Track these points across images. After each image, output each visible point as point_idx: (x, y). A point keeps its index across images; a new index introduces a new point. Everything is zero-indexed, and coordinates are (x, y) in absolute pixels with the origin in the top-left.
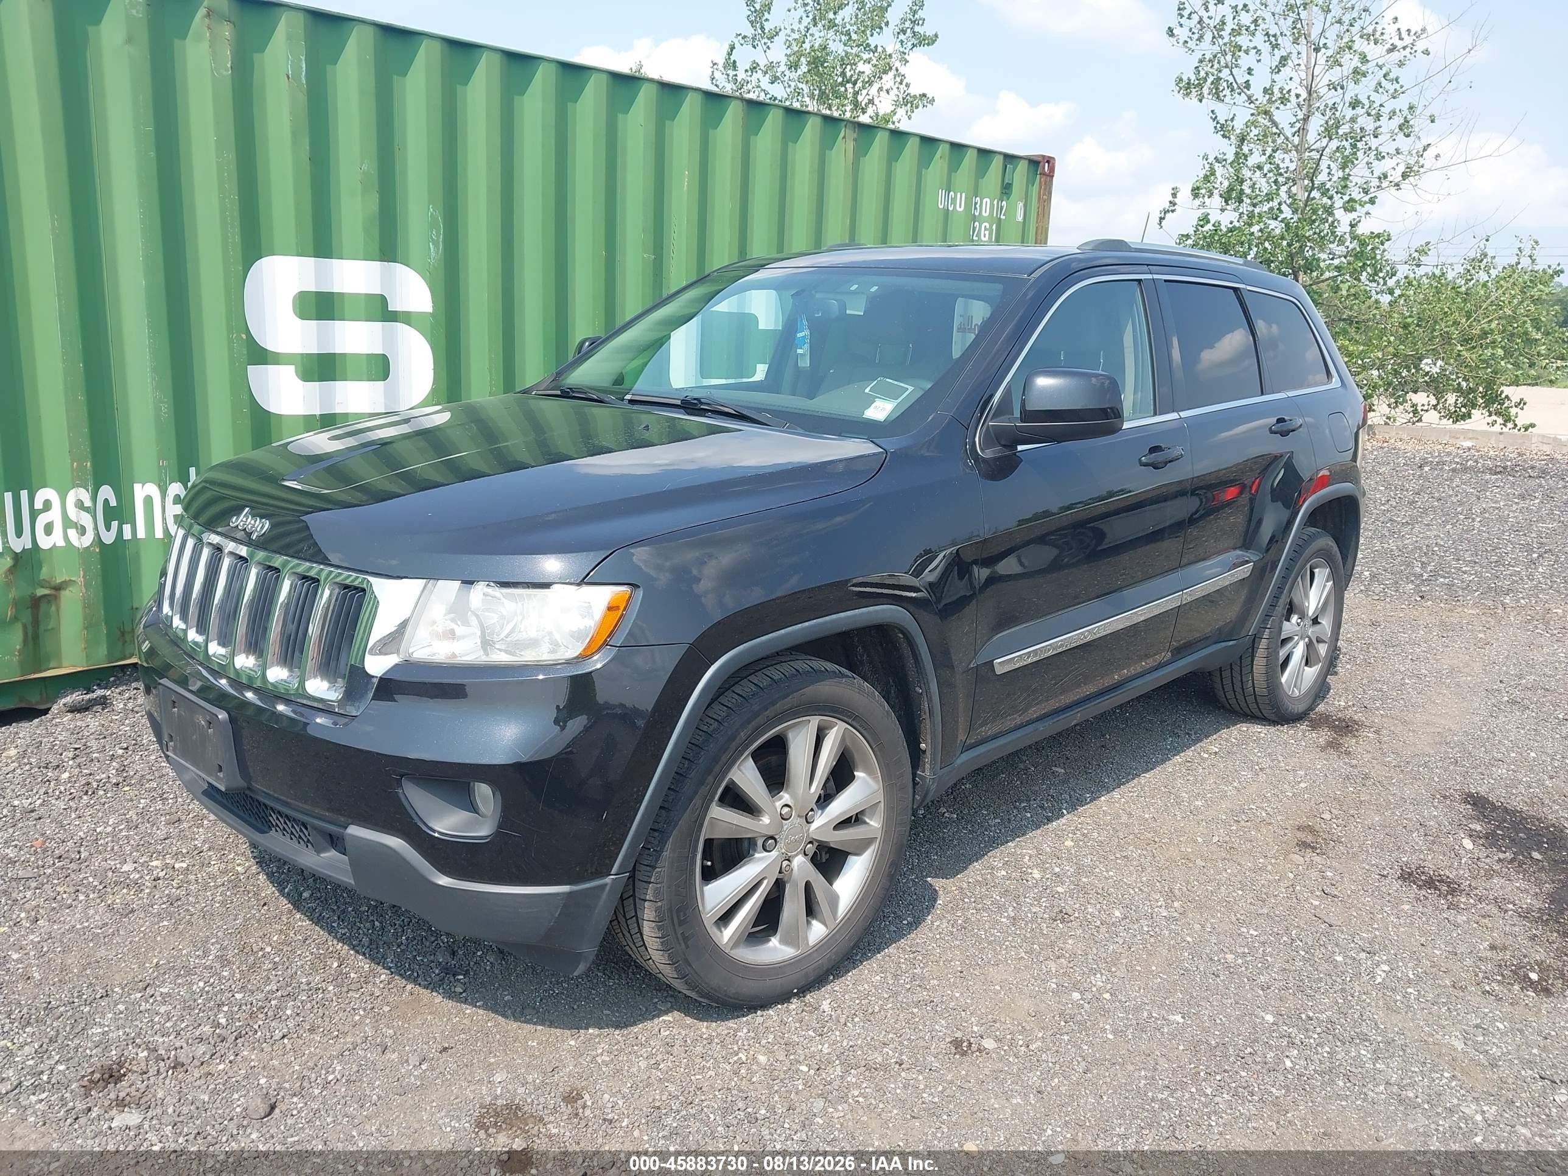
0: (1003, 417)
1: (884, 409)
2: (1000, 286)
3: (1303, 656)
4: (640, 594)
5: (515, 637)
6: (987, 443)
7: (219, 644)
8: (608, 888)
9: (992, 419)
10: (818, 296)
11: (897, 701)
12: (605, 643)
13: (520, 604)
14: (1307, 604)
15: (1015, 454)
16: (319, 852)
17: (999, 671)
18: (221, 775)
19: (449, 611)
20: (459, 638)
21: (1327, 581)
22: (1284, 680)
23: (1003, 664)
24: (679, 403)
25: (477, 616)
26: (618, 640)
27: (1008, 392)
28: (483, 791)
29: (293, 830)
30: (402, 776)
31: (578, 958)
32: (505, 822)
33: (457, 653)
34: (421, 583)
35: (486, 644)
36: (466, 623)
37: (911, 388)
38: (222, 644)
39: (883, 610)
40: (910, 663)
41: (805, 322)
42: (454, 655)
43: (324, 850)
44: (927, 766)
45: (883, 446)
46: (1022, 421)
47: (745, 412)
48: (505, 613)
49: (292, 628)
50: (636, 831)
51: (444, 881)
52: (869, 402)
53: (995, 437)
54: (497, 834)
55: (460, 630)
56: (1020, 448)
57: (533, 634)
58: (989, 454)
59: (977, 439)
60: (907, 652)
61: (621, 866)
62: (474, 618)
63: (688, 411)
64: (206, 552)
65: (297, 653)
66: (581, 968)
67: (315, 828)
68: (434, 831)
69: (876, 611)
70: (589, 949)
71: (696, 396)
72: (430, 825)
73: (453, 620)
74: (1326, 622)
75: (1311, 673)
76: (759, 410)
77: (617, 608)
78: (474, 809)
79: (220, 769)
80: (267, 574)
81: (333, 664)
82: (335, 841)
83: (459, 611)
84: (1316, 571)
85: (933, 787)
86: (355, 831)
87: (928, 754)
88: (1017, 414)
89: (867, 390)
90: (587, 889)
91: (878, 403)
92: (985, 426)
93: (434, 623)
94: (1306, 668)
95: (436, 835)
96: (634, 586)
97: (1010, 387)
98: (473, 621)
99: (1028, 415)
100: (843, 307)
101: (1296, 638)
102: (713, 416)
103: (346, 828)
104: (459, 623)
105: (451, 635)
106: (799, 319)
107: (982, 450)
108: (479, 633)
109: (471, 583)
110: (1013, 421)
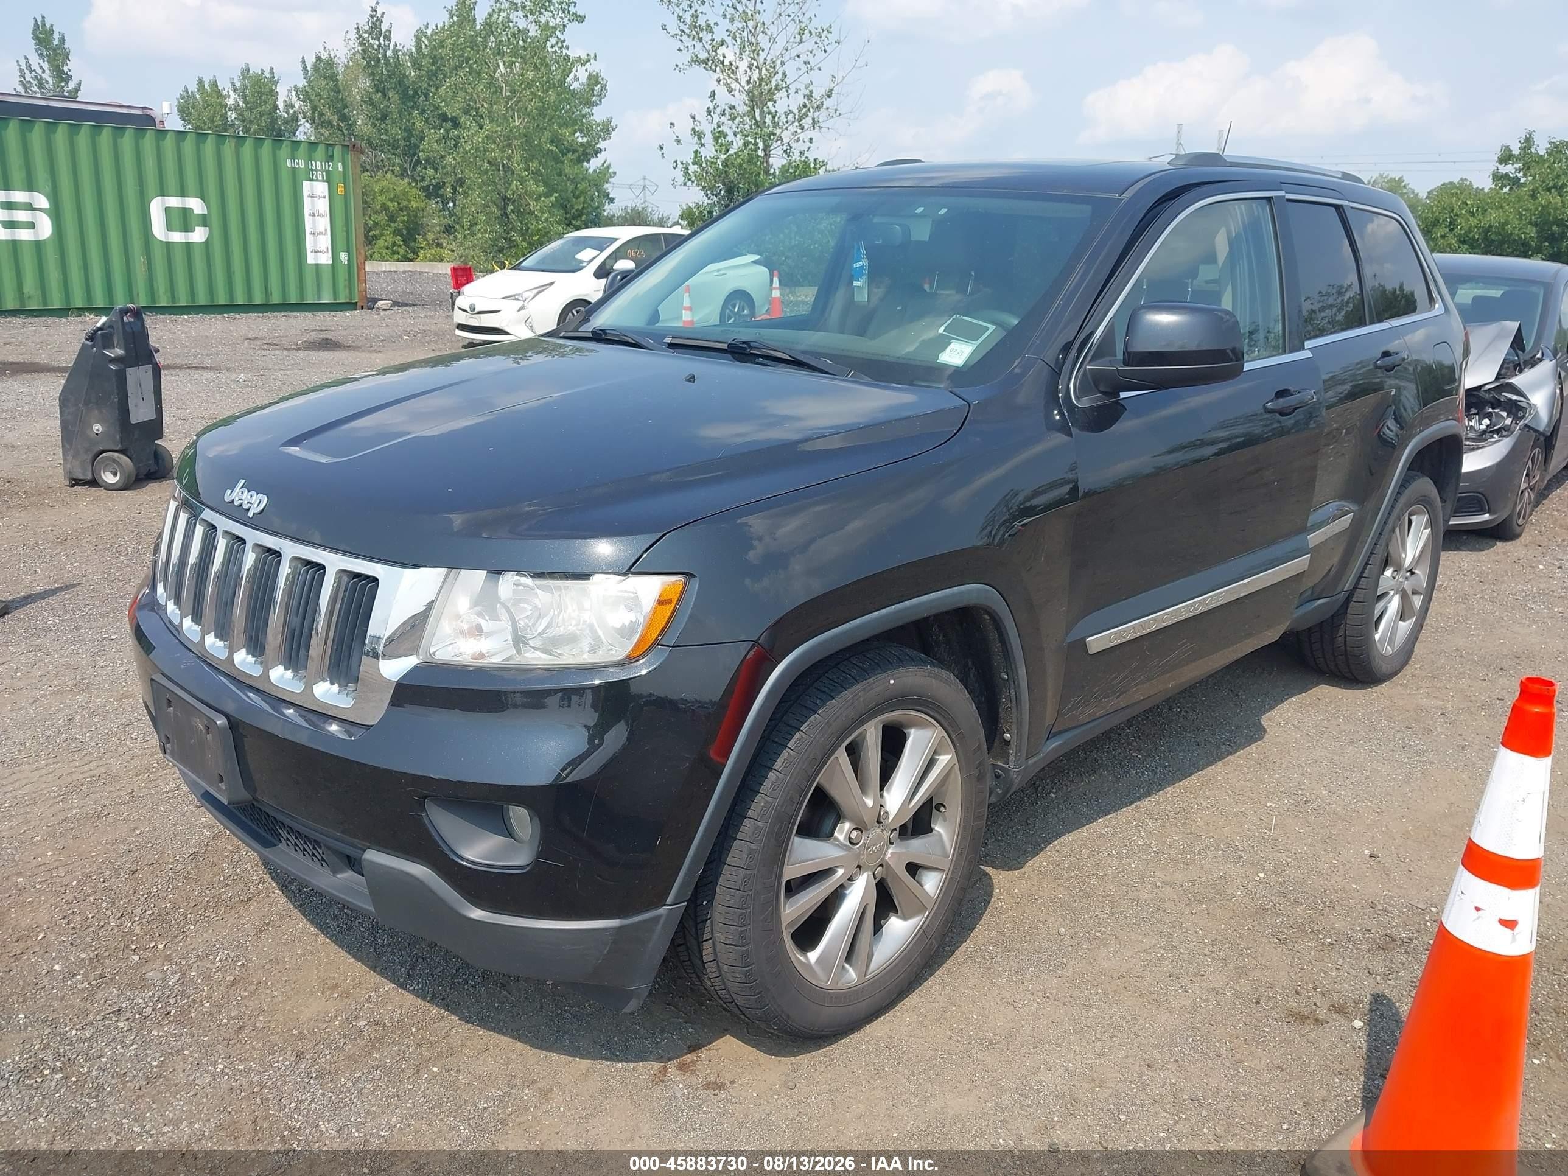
0: (1103, 360)
1: (963, 353)
2: (1087, 209)
3: (1398, 611)
4: (695, 584)
5: (551, 633)
6: (1082, 392)
7: (216, 636)
8: (662, 921)
9: (1090, 361)
10: (876, 220)
11: (977, 685)
12: (656, 643)
13: (556, 594)
14: (1404, 556)
15: (1117, 402)
16: (335, 872)
17: (1093, 650)
18: (222, 786)
19: (475, 604)
20: (489, 635)
21: (1425, 528)
22: (1377, 637)
23: (1097, 642)
24: (725, 346)
25: (508, 610)
26: (671, 639)
27: (1110, 330)
28: (520, 816)
29: (306, 846)
30: (425, 797)
31: (628, 996)
32: (546, 848)
33: (484, 652)
34: (442, 571)
35: (519, 641)
36: (495, 618)
37: (992, 328)
38: (220, 636)
39: (969, 591)
40: (996, 647)
41: (863, 251)
42: (482, 655)
43: (342, 871)
44: (1011, 758)
45: (965, 397)
46: (1125, 364)
47: (802, 358)
48: (538, 603)
49: (296, 621)
50: (695, 856)
51: (477, 914)
52: (943, 343)
53: (1092, 382)
54: (536, 864)
55: (487, 625)
56: (1123, 395)
57: (571, 628)
58: (1085, 403)
59: (1072, 386)
60: (993, 635)
61: (676, 897)
62: (504, 611)
63: (737, 356)
64: (199, 530)
65: (303, 651)
66: (632, 1006)
67: (329, 848)
68: (463, 859)
69: (962, 593)
70: (642, 986)
71: (744, 339)
72: (459, 853)
73: (480, 614)
74: (1422, 573)
75: (1405, 627)
76: (818, 355)
77: (670, 602)
78: (509, 833)
79: (222, 780)
80: (267, 557)
81: (343, 665)
82: (353, 863)
83: (486, 603)
84: (1414, 518)
85: (1017, 781)
86: (374, 856)
87: (1013, 744)
88: (1120, 356)
89: (941, 330)
90: (639, 922)
91: (955, 345)
92: (1082, 370)
93: (458, 617)
94: (1400, 623)
95: (465, 863)
96: (688, 575)
97: (1112, 325)
98: (503, 615)
99: (1131, 358)
100: (907, 231)
101: (1392, 593)
102: (765, 362)
103: (365, 851)
104: (487, 618)
105: (477, 631)
106: (856, 247)
107: (1077, 398)
108: (510, 628)
109: (499, 572)
110: (1114, 365)
